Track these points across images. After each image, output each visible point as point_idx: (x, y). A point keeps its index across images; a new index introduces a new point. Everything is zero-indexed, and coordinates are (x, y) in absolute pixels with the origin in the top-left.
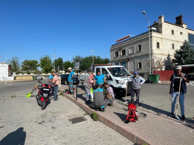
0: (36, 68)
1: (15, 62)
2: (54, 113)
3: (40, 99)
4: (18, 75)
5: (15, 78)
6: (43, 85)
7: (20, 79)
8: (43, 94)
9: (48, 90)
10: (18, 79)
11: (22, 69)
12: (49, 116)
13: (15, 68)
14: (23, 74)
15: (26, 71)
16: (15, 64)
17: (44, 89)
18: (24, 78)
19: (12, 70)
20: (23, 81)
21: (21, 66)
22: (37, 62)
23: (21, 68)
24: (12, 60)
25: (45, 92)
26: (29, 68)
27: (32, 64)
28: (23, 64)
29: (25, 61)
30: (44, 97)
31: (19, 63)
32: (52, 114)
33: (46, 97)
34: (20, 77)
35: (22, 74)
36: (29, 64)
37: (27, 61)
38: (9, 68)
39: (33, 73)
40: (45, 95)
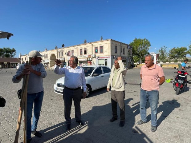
0: (184, 56)
1: (163, 51)
2: (187, 100)
3: (175, 85)
4: (165, 63)
5: (161, 66)
6: (179, 72)
7: (166, 67)
8: (178, 80)
9: (185, 77)
10: (164, 66)
11: (169, 58)
12: (181, 101)
13: (163, 57)
14: (170, 62)
15: (173, 59)
16: (163, 53)
17: (179, 76)
18: (170, 66)
19: (160, 58)
20: (168, 69)
21: (168, 55)
22: (185, 49)
23: (168, 56)
24: (161, 50)
25: (180, 78)
26: (177, 56)
27: (179, 52)
28: (171, 52)
29: (172, 50)
30: (179, 83)
31: (166, 52)
32: (185, 100)
33: (181, 84)
34: (166, 65)
35: (168, 62)
36: (176, 52)
37: (174, 49)
38: (157, 57)
39: (180, 61)
40: (180, 81)
